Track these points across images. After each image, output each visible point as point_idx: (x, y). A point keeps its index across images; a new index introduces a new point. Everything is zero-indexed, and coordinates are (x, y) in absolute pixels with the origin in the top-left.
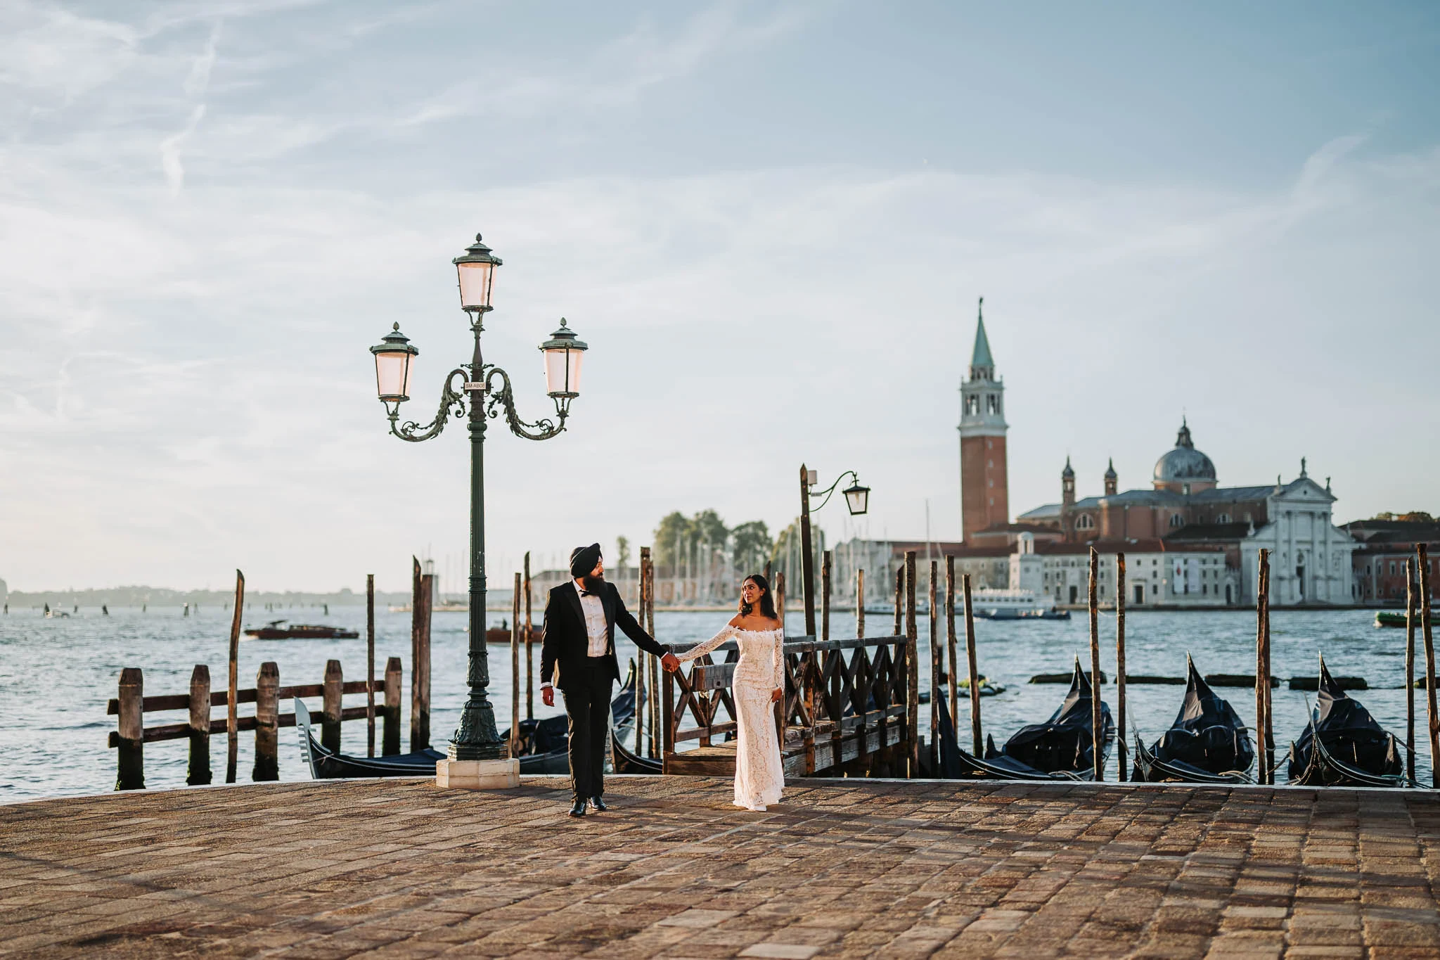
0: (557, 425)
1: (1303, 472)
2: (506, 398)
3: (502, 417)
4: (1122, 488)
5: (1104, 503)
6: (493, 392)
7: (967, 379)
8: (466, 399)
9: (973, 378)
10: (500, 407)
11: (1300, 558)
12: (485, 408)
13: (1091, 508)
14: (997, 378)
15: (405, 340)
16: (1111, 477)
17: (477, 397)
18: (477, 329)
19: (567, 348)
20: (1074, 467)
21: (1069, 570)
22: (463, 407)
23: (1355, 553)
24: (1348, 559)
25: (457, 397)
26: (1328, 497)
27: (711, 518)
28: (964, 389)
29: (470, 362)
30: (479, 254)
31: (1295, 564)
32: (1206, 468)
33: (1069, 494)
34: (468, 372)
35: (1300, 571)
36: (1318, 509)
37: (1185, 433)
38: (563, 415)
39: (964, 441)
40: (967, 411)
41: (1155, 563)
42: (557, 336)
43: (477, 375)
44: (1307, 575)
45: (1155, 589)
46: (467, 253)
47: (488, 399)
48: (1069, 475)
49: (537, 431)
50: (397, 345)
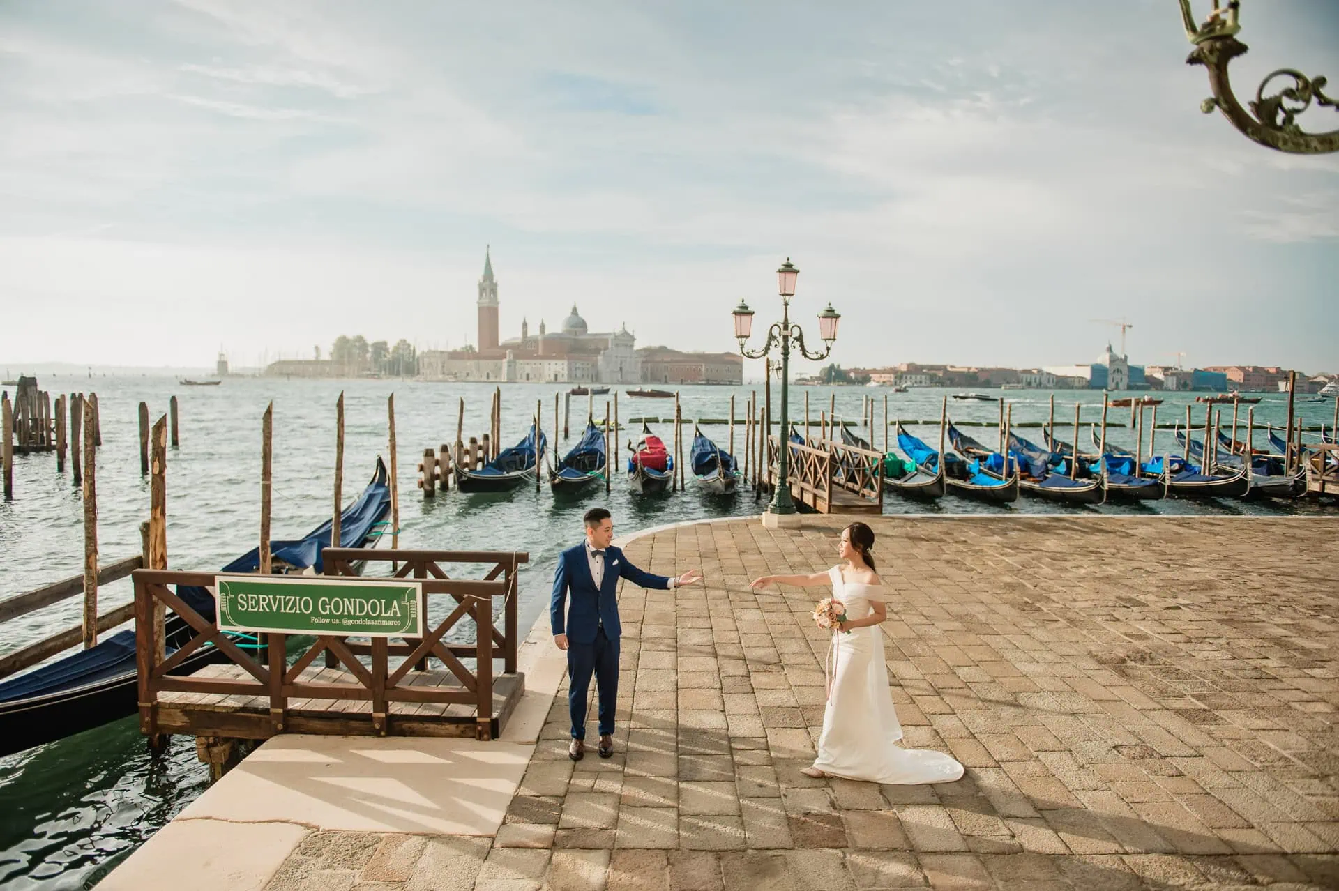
0: (825, 355)
1: (624, 328)
2: (800, 339)
3: (798, 348)
4: (547, 332)
5: (540, 338)
6: (794, 336)
7: (481, 281)
8: (780, 339)
9: (484, 281)
10: (797, 344)
11: (621, 363)
12: (789, 343)
13: (534, 341)
14: (494, 281)
15: (747, 308)
16: (543, 327)
17: (786, 338)
18: (786, 304)
19: (832, 317)
20: (527, 321)
21: (526, 366)
22: (778, 342)
23: (643, 362)
24: (639, 365)
25: (775, 338)
26: (633, 339)
27: (360, 339)
28: (480, 285)
29: (782, 321)
30: (788, 269)
31: (619, 366)
32: (583, 325)
33: (525, 333)
34: (782, 326)
35: (621, 369)
36: (629, 344)
37: (575, 309)
38: (828, 349)
39: (480, 309)
40: (481, 295)
41: (563, 364)
42: (828, 311)
43: (786, 328)
44: (624, 370)
45: (563, 375)
46: (783, 267)
47: (791, 339)
48: (525, 325)
49: (816, 357)
50: (744, 311)
